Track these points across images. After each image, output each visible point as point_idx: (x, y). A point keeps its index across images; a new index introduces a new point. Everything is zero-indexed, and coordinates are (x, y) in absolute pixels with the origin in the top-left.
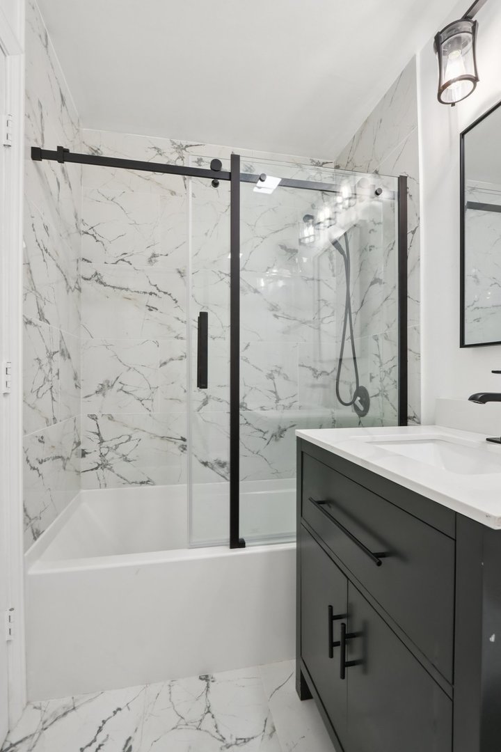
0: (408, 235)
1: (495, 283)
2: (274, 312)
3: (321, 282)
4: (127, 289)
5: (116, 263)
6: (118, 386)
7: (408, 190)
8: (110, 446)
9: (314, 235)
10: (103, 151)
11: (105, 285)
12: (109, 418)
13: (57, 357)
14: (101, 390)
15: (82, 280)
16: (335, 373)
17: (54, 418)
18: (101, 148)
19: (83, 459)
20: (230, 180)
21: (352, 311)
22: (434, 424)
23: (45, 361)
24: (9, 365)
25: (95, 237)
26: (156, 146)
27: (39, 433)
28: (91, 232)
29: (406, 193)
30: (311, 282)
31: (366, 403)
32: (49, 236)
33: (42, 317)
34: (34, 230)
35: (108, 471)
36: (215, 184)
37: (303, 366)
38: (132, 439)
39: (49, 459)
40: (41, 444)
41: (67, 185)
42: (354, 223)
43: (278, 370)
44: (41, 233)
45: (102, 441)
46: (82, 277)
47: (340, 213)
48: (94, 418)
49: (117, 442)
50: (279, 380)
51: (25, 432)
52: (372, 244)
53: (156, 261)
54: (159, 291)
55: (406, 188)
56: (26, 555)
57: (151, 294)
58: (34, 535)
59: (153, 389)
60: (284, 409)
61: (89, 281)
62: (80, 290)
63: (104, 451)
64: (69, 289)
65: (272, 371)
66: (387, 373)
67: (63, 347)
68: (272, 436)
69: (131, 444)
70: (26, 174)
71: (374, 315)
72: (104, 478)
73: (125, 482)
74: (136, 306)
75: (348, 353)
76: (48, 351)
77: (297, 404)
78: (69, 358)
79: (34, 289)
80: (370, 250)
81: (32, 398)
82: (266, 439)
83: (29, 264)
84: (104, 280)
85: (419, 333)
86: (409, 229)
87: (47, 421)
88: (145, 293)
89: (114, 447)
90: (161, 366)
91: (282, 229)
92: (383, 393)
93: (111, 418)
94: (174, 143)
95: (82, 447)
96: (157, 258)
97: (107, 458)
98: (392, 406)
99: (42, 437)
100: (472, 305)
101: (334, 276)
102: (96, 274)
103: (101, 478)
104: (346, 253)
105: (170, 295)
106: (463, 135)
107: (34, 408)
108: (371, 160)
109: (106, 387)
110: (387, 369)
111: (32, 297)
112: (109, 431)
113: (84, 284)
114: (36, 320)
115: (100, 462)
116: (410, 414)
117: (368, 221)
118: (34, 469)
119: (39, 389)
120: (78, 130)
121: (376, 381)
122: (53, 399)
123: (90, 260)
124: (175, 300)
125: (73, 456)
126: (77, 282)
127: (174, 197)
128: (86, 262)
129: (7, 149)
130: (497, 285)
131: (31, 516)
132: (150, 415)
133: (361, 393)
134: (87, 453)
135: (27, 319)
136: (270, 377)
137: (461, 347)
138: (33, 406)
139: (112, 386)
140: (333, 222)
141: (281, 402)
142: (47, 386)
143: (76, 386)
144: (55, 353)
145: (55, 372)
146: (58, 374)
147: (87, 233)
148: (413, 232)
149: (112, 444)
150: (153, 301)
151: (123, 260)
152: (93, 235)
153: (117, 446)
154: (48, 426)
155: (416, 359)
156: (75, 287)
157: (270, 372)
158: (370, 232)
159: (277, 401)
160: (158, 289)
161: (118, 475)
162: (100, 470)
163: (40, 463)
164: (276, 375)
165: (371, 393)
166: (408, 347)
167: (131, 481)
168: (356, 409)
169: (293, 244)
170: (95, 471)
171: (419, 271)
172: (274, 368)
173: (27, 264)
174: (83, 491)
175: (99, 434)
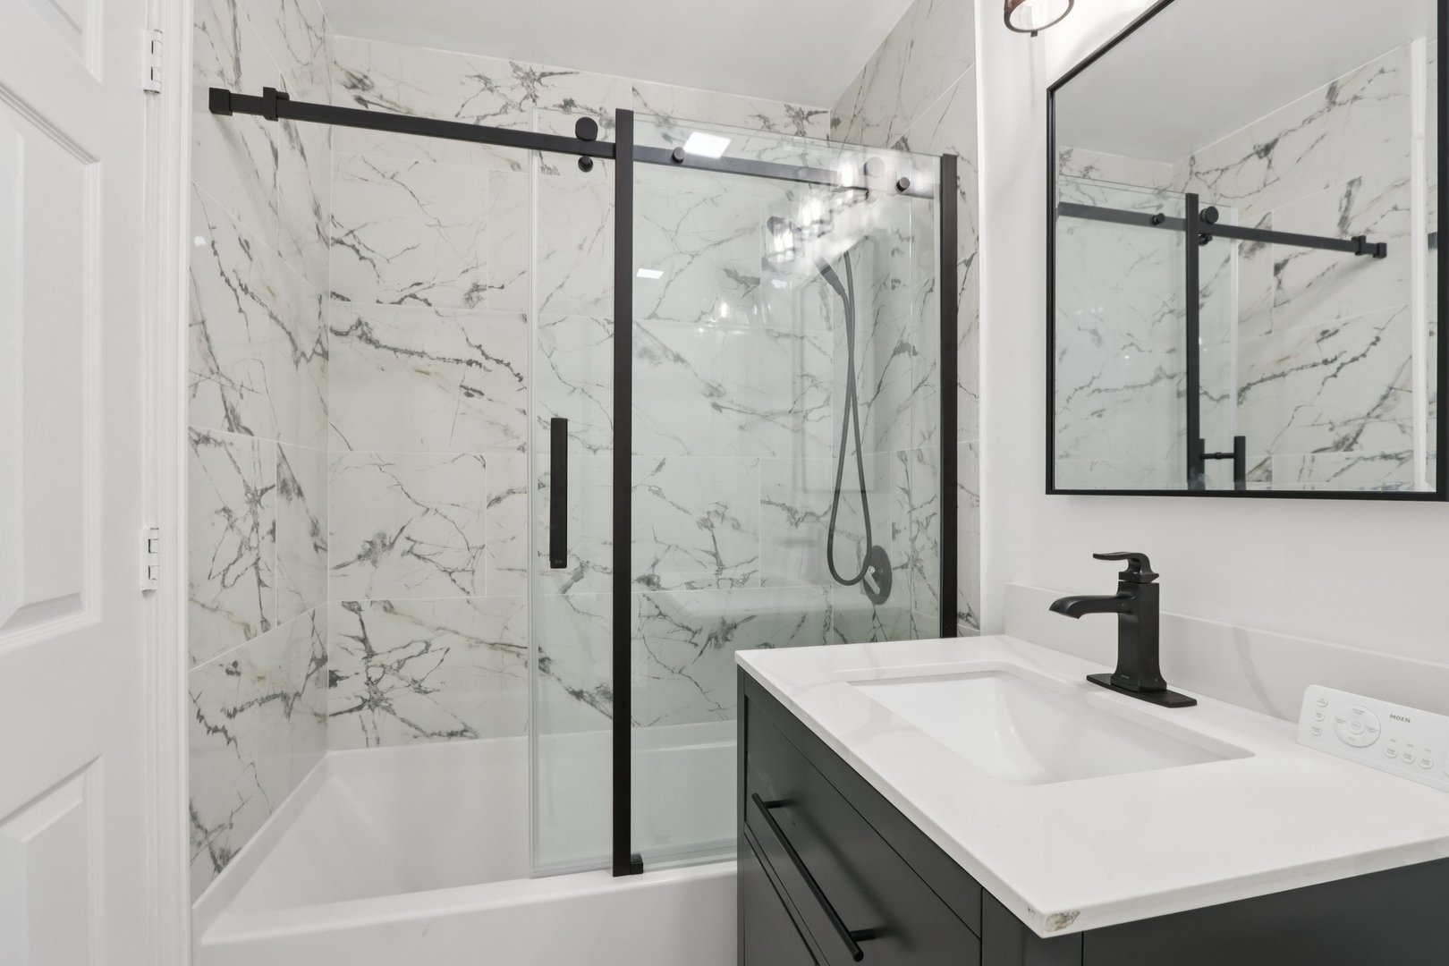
0: (959, 268)
1: (1132, 344)
2: (715, 399)
3: (805, 341)
4: (422, 354)
5: (400, 302)
6: (402, 545)
7: (958, 182)
8: (387, 663)
9: (794, 250)
10: (373, 80)
11: (377, 345)
12: (385, 608)
13: (272, 498)
14: (372, 552)
15: (330, 335)
16: (828, 518)
17: (264, 621)
18: (370, 75)
19: (332, 689)
20: (614, 157)
21: (859, 402)
22: (1002, 632)
23: (241, 509)
24: (154, 535)
25: (357, 251)
26: (482, 73)
27: (228, 657)
28: (349, 240)
29: (956, 187)
30: (787, 343)
31: (885, 580)
32: (251, 259)
33: (233, 422)
34: (216, 253)
35: (384, 713)
36: (586, 166)
37: (769, 503)
38: (431, 649)
39: (251, 704)
40: (234, 678)
41: (297, 152)
42: (865, 233)
43: (721, 510)
44: (232, 257)
45: (371, 654)
46: (331, 330)
47: (839, 212)
48: (354, 607)
49: (402, 654)
50: (723, 530)
51: (194, 661)
52: (897, 277)
53: (479, 299)
54: (487, 358)
55: (956, 178)
56: (195, 906)
57: (470, 363)
58: (215, 861)
59: (475, 551)
60: (732, 585)
61: (344, 338)
62: (325, 355)
63: (375, 673)
64: (299, 357)
65: (708, 513)
66: (923, 526)
67: (286, 474)
68: (709, 639)
69: (431, 659)
70: (197, 143)
71: (899, 412)
72: (375, 727)
73: (417, 733)
74: (440, 386)
75: (851, 482)
76: (248, 490)
77: (759, 575)
78: (300, 493)
79: (216, 371)
80: (893, 287)
81: (211, 591)
82: (696, 645)
83: (203, 322)
84: (376, 335)
85: (977, 456)
86: (962, 257)
87: (247, 628)
88: (458, 361)
89: (395, 666)
90: (489, 505)
91: (731, 239)
92: (914, 563)
93: (389, 608)
94: (517, 69)
95: (329, 666)
96: (482, 294)
97: (381, 686)
98: (930, 588)
99: (235, 664)
100: (1089, 386)
101: (830, 329)
102: (360, 323)
103: (369, 727)
104: (847, 292)
105: (508, 365)
106: (1052, 91)
107: (214, 610)
108: (895, 116)
109: (379, 547)
110: (922, 519)
111: (210, 389)
112: (384, 634)
113: (334, 344)
114: (219, 431)
115: (367, 696)
116: (962, 607)
117: (890, 232)
118: (216, 730)
119: (228, 568)
120: (322, 40)
121: (904, 538)
122: (260, 582)
123: (345, 294)
124: (518, 375)
125: (310, 684)
126: (319, 342)
127: (517, 173)
128: (338, 301)
129: (153, 100)
130: (1134, 348)
131: (208, 827)
132: (468, 602)
133: (876, 558)
134: (340, 678)
135: (199, 435)
136: (705, 524)
137: (1047, 493)
138: (214, 606)
139: (392, 544)
140: (827, 228)
141: (726, 573)
142: (248, 559)
143: (316, 547)
144: (264, 491)
145: (265, 527)
146: (273, 532)
147: (342, 243)
148: (968, 263)
149: (391, 660)
150: (473, 377)
151: (414, 296)
152: (353, 247)
153: (401, 664)
154: (248, 639)
155: (972, 505)
156: (314, 351)
157: (706, 516)
158: (893, 254)
159: (719, 572)
160: (483, 354)
161: (403, 720)
162: (366, 711)
163: (230, 716)
164: (716, 521)
165: (894, 560)
166: (960, 480)
167: (429, 731)
168: (868, 589)
169: (753, 268)
170: (356, 714)
171: (978, 337)
172: (712, 508)
173: (199, 324)
174: (332, 754)
175: (364, 640)
